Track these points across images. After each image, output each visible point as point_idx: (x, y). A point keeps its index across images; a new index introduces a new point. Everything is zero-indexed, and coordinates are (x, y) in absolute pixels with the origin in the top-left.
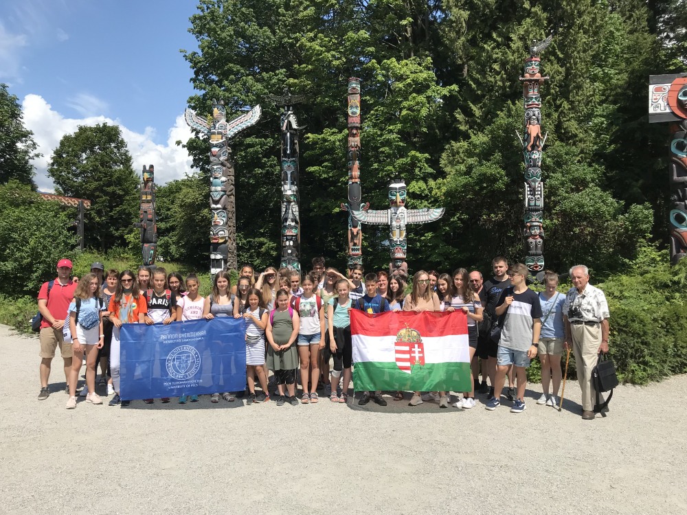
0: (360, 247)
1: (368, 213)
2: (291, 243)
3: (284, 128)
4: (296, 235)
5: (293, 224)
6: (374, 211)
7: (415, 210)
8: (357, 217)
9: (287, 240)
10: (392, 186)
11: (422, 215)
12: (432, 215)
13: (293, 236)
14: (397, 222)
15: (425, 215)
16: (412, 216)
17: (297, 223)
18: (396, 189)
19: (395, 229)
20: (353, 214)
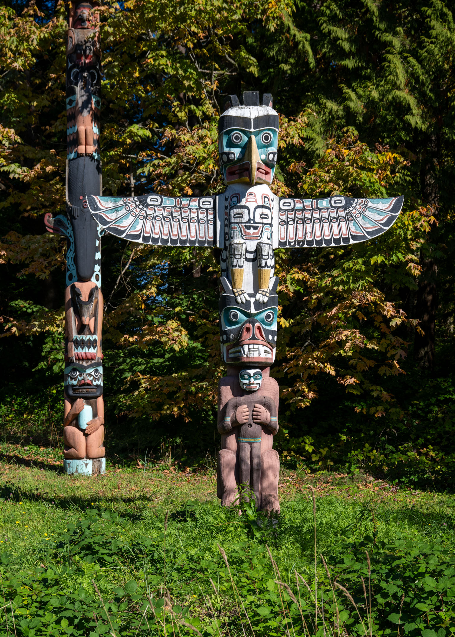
0: (97, 337)
1: (145, 204)
6: (168, 201)
7: (307, 202)
8: (109, 216)
10: (233, 112)
11: (330, 220)
12: (360, 220)
14: (250, 238)
15: (338, 219)
16: (295, 221)
18: (245, 121)
19: (242, 261)
20: (96, 208)
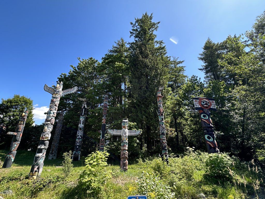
0: (103, 146)
1: (113, 130)
2: (79, 144)
3: (82, 108)
4: (81, 141)
5: (80, 137)
6: (116, 130)
7: (131, 131)
8: (109, 132)
9: (77, 143)
11: (134, 133)
12: (137, 133)
13: (79, 141)
14: (125, 134)
16: (130, 133)
17: (82, 137)
18: (125, 122)
19: (124, 137)
20: (108, 131)
